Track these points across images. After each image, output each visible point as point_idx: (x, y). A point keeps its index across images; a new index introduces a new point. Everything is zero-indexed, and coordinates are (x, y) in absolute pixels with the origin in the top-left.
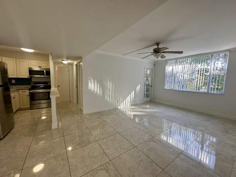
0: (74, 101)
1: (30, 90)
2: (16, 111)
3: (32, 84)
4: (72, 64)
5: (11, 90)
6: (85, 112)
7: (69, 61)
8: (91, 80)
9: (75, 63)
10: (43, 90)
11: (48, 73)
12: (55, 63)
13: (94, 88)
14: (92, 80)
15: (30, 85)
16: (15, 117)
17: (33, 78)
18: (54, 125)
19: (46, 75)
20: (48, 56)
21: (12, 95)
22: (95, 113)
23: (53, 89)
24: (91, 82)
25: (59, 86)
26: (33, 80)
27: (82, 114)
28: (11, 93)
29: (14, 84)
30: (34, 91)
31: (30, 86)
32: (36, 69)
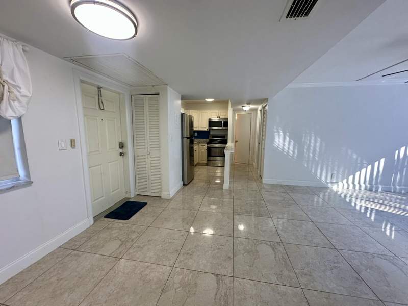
0: (254, 163)
1: (208, 143)
2: (196, 165)
3: (210, 138)
4: (256, 110)
5: (195, 143)
6: (265, 180)
7: (252, 106)
8: (279, 132)
9: (260, 107)
10: (220, 145)
11: (226, 124)
12: (234, 111)
13: (284, 145)
14: (281, 133)
15: (208, 138)
16: (195, 170)
17: (211, 131)
18: (226, 186)
19: (224, 127)
20: (228, 103)
21: (195, 147)
22: (281, 186)
23: (230, 144)
24: (279, 135)
25: (237, 141)
26: (212, 133)
27: (261, 183)
28: (195, 145)
29: (196, 137)
30: (211, 145)
31: (208, 140)
32: (215, 119)
